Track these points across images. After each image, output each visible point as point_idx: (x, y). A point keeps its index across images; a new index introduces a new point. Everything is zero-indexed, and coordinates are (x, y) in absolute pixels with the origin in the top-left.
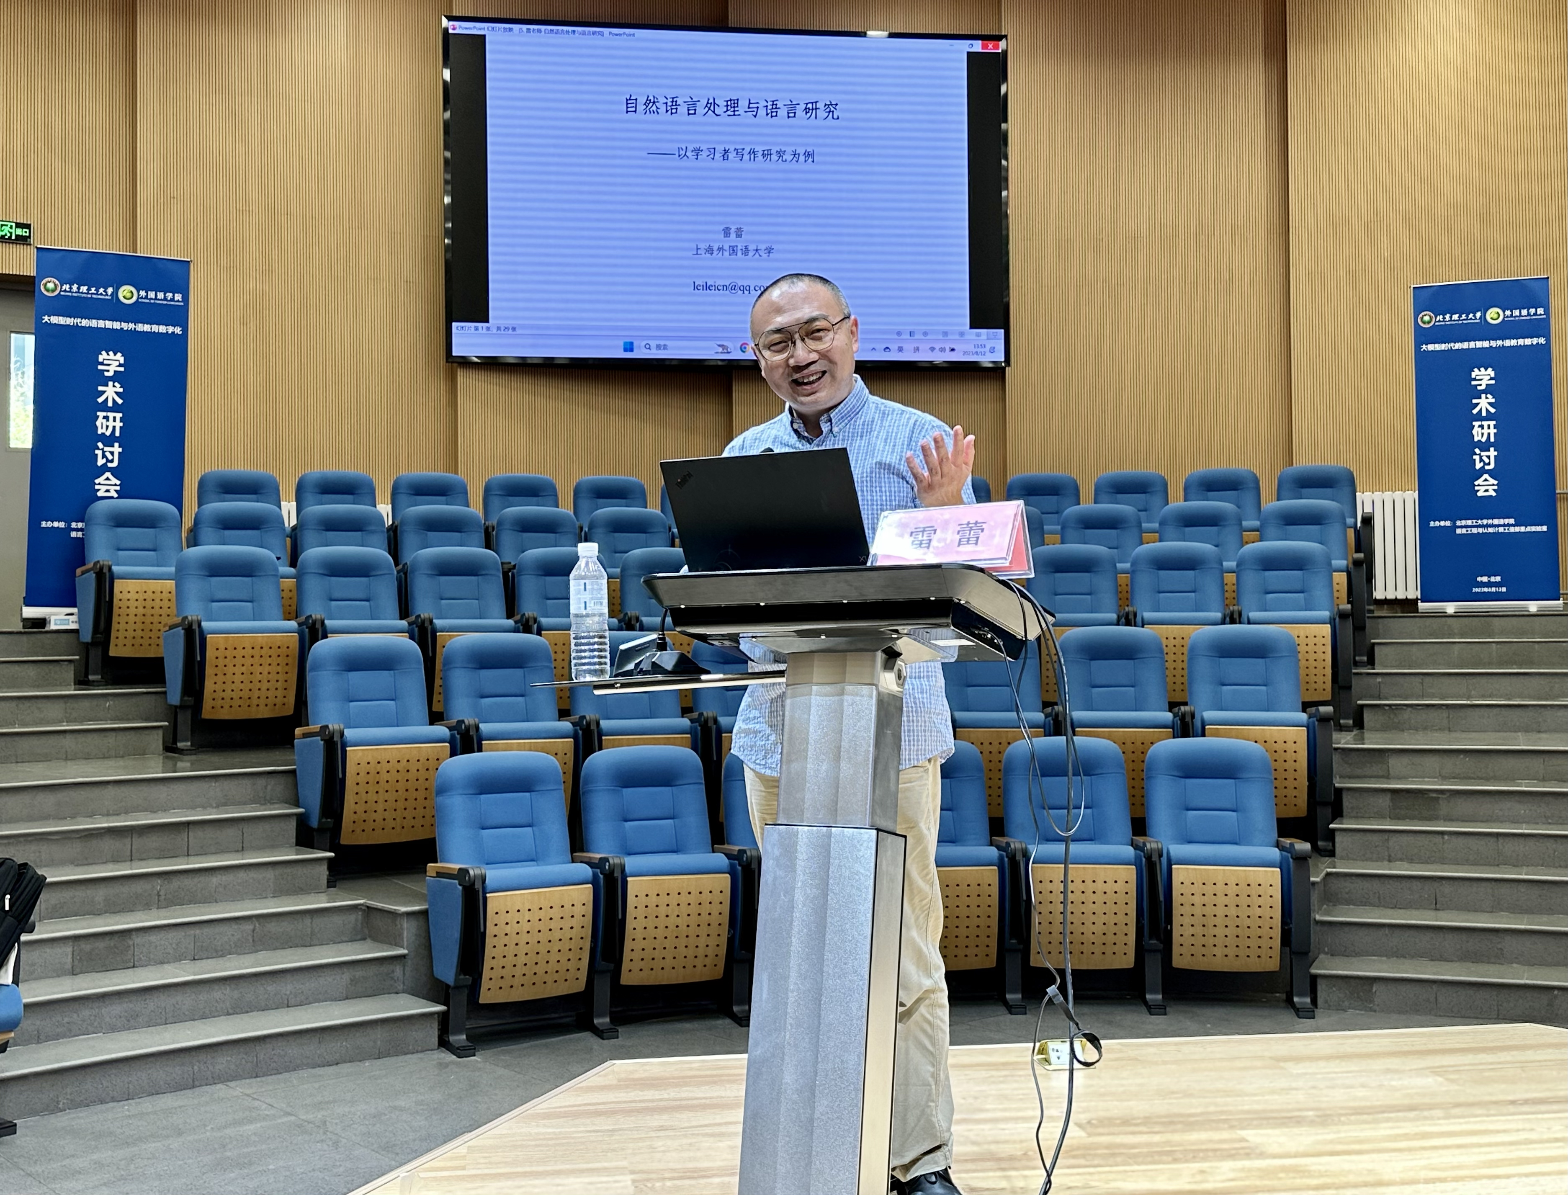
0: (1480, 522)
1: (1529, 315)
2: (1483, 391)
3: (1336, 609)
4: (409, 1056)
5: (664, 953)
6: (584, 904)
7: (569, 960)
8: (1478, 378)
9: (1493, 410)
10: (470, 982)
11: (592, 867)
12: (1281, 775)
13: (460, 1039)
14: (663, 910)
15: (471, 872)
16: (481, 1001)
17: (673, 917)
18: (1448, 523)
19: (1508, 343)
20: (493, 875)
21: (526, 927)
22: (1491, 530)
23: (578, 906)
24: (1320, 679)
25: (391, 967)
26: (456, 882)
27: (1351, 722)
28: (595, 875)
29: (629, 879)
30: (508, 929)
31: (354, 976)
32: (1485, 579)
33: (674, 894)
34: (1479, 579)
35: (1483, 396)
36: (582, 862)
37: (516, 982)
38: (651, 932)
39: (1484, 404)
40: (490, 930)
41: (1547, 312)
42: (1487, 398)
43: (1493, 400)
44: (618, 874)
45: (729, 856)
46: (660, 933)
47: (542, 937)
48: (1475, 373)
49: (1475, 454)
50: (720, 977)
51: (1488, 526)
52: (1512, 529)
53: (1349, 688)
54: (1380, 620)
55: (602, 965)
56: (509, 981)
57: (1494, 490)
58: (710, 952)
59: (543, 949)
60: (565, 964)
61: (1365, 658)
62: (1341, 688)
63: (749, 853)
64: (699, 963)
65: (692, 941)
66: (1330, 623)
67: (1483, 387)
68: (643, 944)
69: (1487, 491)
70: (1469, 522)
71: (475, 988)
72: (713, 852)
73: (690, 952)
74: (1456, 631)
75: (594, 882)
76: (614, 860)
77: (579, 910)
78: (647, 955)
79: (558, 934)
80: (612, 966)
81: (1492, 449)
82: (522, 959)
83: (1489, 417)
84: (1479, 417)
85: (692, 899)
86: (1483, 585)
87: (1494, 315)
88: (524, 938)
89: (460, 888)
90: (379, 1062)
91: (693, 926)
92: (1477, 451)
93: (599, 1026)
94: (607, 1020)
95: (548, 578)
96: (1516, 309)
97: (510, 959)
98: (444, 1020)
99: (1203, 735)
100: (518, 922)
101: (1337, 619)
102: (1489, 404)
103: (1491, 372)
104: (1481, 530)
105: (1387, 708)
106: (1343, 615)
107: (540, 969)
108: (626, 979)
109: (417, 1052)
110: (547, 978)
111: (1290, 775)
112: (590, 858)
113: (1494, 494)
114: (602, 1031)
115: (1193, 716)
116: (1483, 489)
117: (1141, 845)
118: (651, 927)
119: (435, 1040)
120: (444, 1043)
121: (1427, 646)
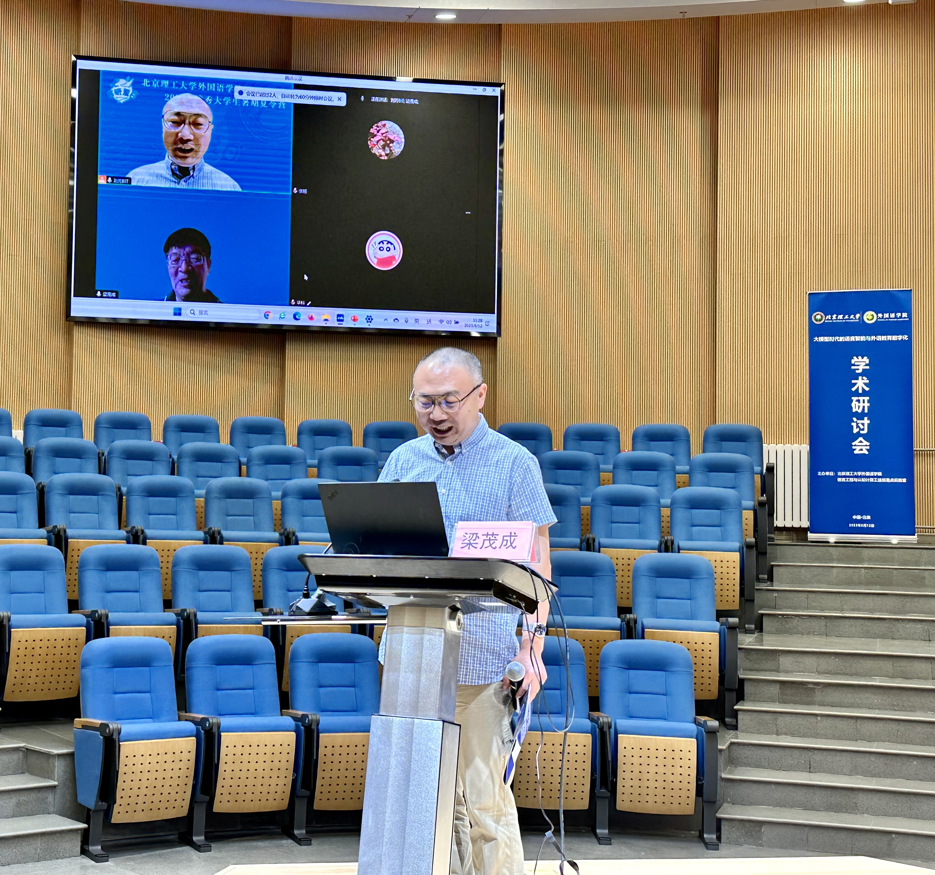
0: (855, 473)
1: (896, 317)
2: (860, 374)
3: (744, 541)
4: (60, 860)
5: (246, 790)
6: (189, 752)
7: (177, 793)
8: (856, 364)
9: (867, 389)
10: (106, 808)
11: (195, 724)
12: (700, 668)
13: (96, 849)
14: (246, 758)
15: (111, 727)
16: (112, 822)
17: (253, 762)
18: (832, 474)
19: (880, 338)
20: (127, 728)
21: (148, 767)
22: (863, 480)
23: (185, 753)
24: (731, 593)
25: (46, 795)
26: (99, 733)
27: (753, 626)
28: (198, 730)
29: (222, 734)
30: (134, 769)
31: (19, 801)
32: (859, 517)
33: (254, 746)
34: (854, 517)
35: (860, 378)
36: (186, 720)
37: (139, 808)
38: (237, 774)
39: (861, 384)
40: (122, 769)
41: (910, 316)
42: (863, 379)
43: (868, 381)
44: (215, 730)
45: (295, 719)
46: (243, 774)
47: (160, 775)
48: (854, 360)
49: (854, 422)
50: (286, 808)
51: (861, 477)
52: (880, 480)
53: (753, 601)
54: (778, 547)
55: (201, 797)
56: (133, 806)
57: (867, 450)
58: (279, 789)
59: (159, 784)
60: (174, 795)
61: (766, 576)
62: (747, 600)
63: (310, 717)
64: (271, 797)
65: (266, 781)
66: (739, 552)
67: (860, 371)
68: (231, 782)
69: (861, 450)
70: (848, 474)
71: (108, 813)
72: (282, 715)
73: (265, 789)
74: (835, 557)
75: (198, 736)
76: (213, 720)
77: (185, 756)
78: (234, 790)
79: (170, 773)
80: (207, 798)
81: (866, 418)
82: (144, 791)
83: (865, 393)
84: (857, 394)
85: (268, 750)
86: (857, 521)
87: (870, 317)
88: (146, 775)
89: (102, 737)
90: (39, 864)
91: (268, 770)
92: (855, 419)
93: (197, 842)
94: (203, 838)
95: (151, 499)
96: (886, 313)
97: (135, 791)
98: (86, 836)
99: (643, 638)
100: (142, 764)
101: (745, 549)
102: (865, 384)
103: (866, 360)
104: (856, 480)
105: (780, 617)
106: (749, 546)
107: (156, 799)
108: (218, 808)
109: (65, 857)
110: (161, 805)
111: (706, 668)
112: (194, 718)
113: (867, 453)
114: (200, 846)
115: (635, 621)
116: (858, 448)
117: (596, 718)
118: (237, 769)
119: (78, 849)
120: (84, 852)
121: (811, 569)
